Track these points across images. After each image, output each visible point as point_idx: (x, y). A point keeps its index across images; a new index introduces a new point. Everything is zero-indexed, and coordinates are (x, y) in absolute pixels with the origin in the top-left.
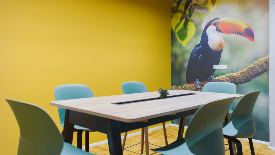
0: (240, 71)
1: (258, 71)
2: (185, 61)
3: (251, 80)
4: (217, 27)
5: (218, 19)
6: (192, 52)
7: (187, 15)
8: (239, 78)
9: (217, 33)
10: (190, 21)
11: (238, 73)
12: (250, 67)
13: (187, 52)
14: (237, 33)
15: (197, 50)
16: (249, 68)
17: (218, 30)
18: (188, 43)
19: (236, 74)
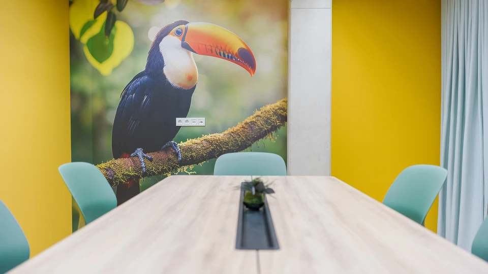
0: (230, 130)
1: (261, 129)
2: (108, 108)
3: (250, 145)
4: (183, 40)
5: (186, 23)
6: (127, 88)
7: (111, 5)
8: (227, 143)
9: (184, 52)
10: (119, 20)
11: (226, 132)
12: (248, 121)
13: (112, 87)
14: (224, 56)
15: (138, 86)
16: (246, 123)
17: (185, 46)
18: (115, 69)
19: (222, 135)
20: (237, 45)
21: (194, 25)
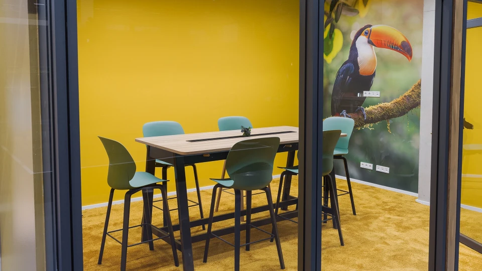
0: (395, 101)
1: (415, 101)
2: (329, 84)
3: (407, 113)
4: (369, 38)
5: (370, 26)
6: (339, 72)
7: (332, 19)
8: (392, 110)
9: (368, 46)
10: (336, 28)
11: (392, 102)
12: (406, 95)
13: (331, 71)
14: (393, 48)
15: (344, 70)
16: (405, 96)
17: (370, 42)
18: (333, 60)
19: (390, 104)
20: (400, 38)
21: (375, 27)
